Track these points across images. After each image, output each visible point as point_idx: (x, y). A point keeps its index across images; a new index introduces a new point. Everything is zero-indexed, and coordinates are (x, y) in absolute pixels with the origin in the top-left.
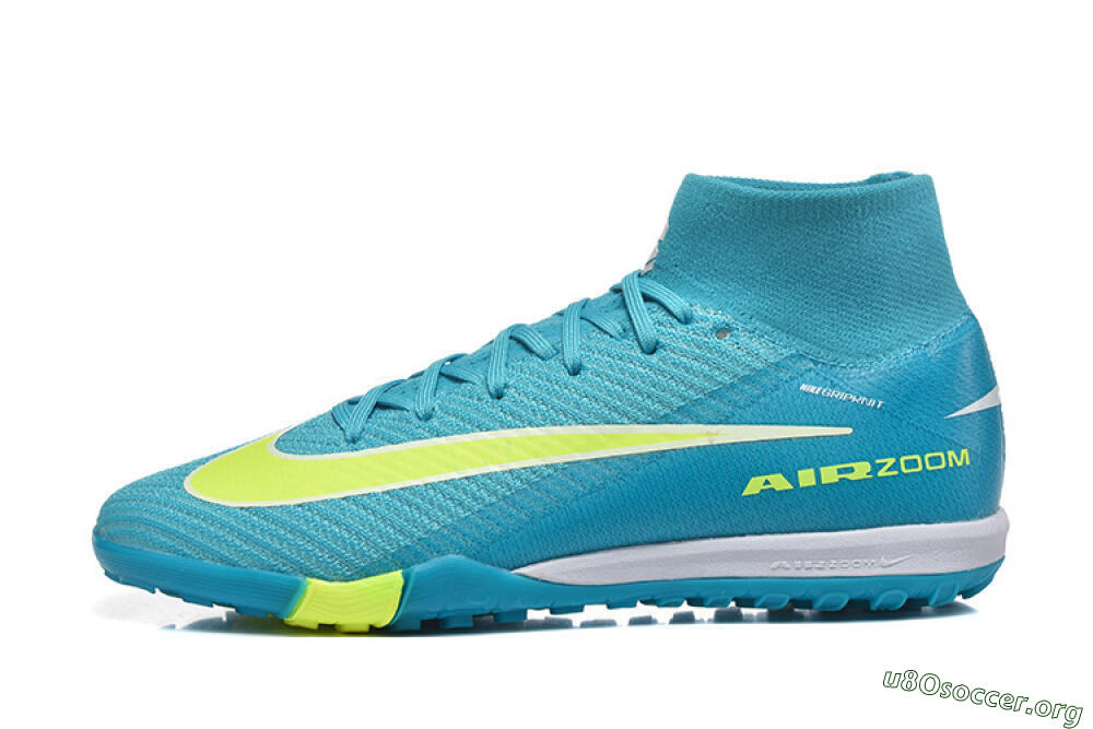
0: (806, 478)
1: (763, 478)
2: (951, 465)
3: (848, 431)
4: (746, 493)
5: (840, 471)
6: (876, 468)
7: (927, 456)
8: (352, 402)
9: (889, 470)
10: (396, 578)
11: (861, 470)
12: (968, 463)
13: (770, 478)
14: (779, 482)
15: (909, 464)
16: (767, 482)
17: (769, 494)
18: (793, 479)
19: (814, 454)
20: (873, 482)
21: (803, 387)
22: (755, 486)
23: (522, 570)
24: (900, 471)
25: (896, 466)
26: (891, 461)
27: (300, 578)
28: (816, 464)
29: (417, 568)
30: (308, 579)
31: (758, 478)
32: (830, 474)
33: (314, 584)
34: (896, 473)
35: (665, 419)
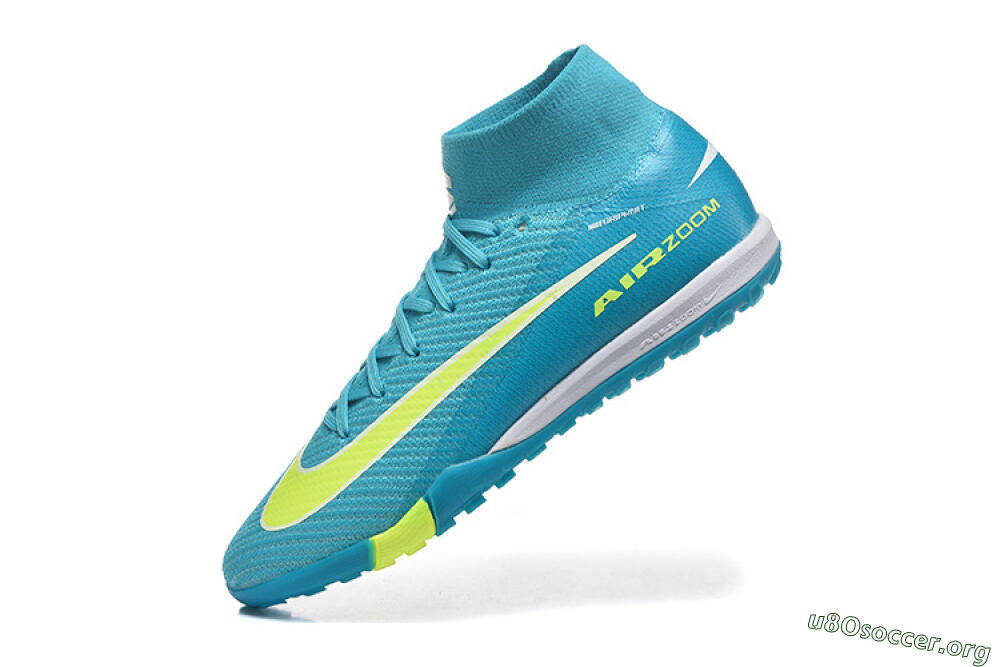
0: (627, 282)
1: (601, 299)
2: (709, 215)
3: (634, 236)
4: (597, 314)
5: (644, 264)
6: (665, 248)
7: (691, 220)
8: (333, 409)
9: (674, 243)
10: (421, 503)
11: (657, 255)
12: (719, 206)
13: (605, 296)
14: (613, 295)
15: (683, 232)
16: (605, 300)
17: (611, 306)
18: (619, 287)
19: (623, 263)
20: (669, 257)
21: (591, 227)
22: (599, 307)
23: (494, 449)
24: (679, 239)
25: (676, 238)
26: (671, 237)
27: (365, 541)
28: (628, 269)
29: (430, 491)
30: (371, 539)
31: (598, 301)
32: (640, 270)
33: (376, 538)
34: (679, 243)
35: (522, 302)
